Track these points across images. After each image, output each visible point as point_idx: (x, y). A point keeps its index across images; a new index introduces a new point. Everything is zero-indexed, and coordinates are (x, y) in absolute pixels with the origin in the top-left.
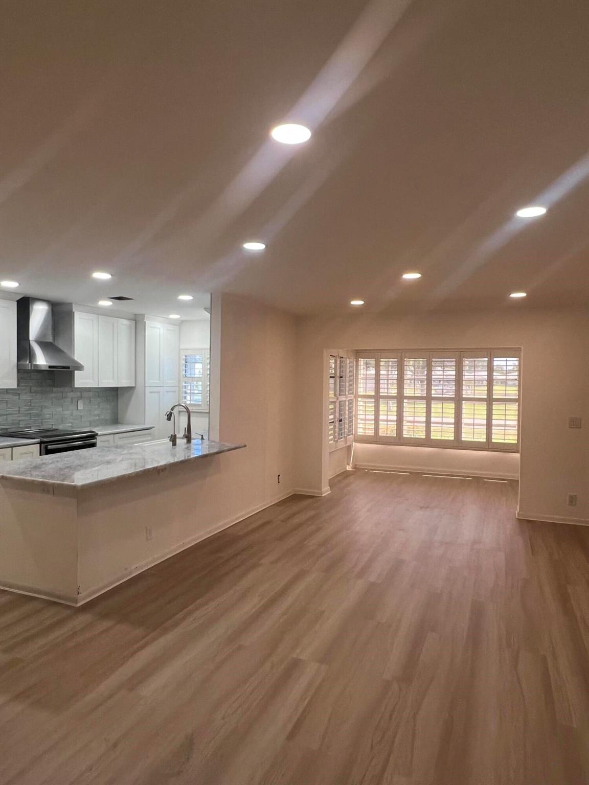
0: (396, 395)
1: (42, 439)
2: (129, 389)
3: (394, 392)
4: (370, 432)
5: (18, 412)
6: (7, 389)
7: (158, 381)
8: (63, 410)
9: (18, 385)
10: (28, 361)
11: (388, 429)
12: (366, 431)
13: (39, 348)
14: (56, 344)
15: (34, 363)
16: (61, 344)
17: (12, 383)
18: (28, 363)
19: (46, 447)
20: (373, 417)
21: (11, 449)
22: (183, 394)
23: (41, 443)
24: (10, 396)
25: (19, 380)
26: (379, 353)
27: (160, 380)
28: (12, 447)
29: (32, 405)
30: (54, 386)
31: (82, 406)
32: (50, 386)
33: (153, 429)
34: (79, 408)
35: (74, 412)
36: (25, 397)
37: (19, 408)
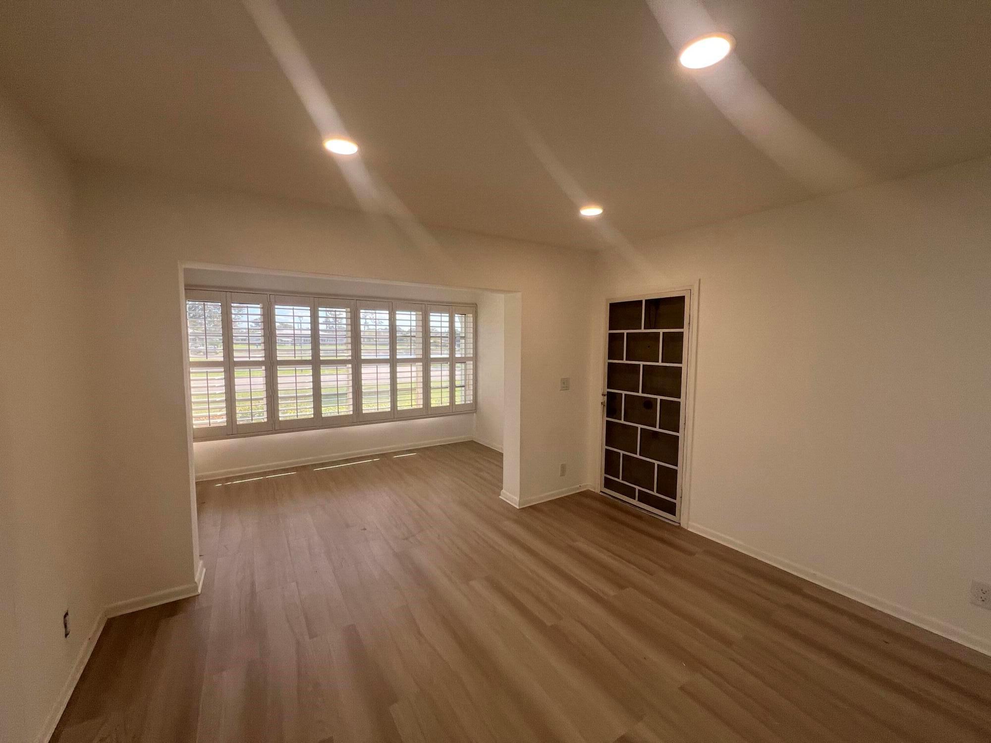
0: (263, 359)
3: (258, 355)
4: (219, 420)
12: (211, 421)
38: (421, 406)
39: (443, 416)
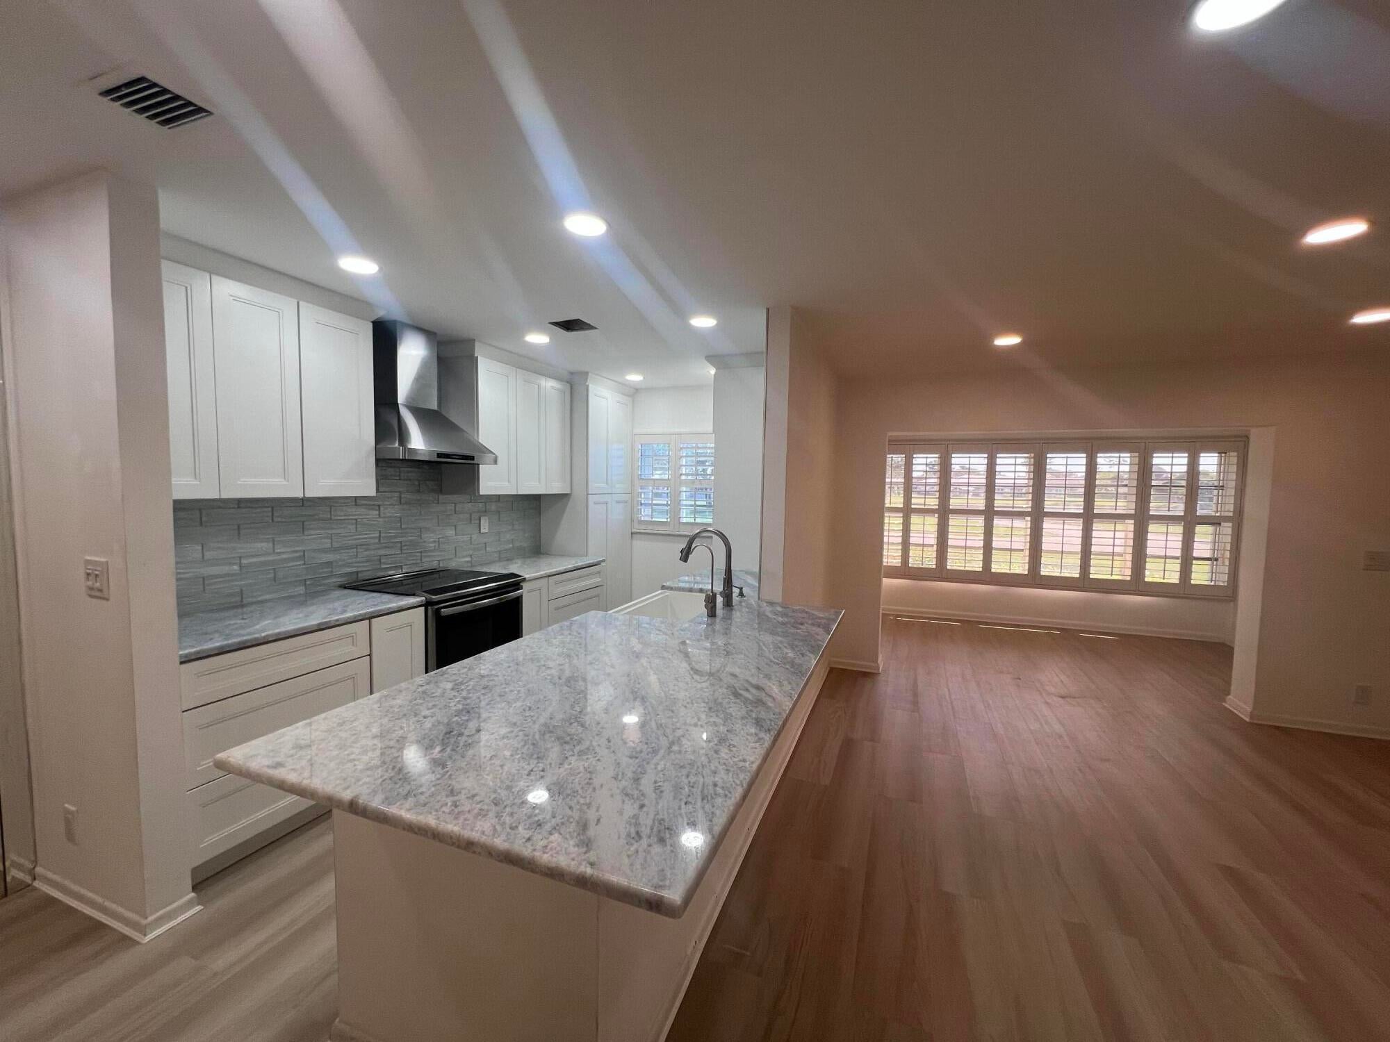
0: (937, 507)
1: (428, 596)
2: (562, 498)
3: (933, 502)
4: (895, 561)
5: (377, 541)
6: (356, 498)
7: (603, 485)
8: (456, 535)
9: (378, 491)
10: (397, 442)
11: (924, 558)
13: (415, 422)
14: (444, 413)
15: (409, 447)
16: (454, 417)
17: (366, 486)
18: (397, 445)
19: (437, 612)
20: (900, 540)
21: (368, 621)
22: (638, 506)
23: (427, 605)
24: (362, 510)
25: (381, 479)
26: (911, 446)
27: (607, 483)
28: (370, 617)
29: (403, 526)
30: (441, 491)
31: (487, 528)
32: (433, 491)
33: (603, 564)
34: (482, 531)
35: (474, 537)
36: (392, 511)
37: (380, 532)
38: (1129, 578)
39: (1167, 597)
